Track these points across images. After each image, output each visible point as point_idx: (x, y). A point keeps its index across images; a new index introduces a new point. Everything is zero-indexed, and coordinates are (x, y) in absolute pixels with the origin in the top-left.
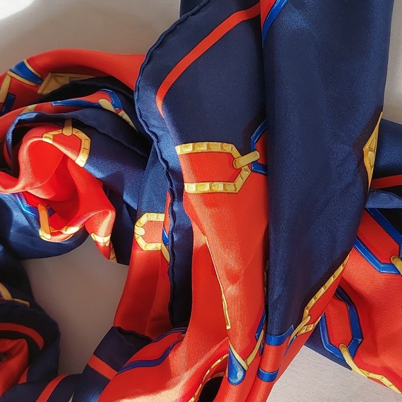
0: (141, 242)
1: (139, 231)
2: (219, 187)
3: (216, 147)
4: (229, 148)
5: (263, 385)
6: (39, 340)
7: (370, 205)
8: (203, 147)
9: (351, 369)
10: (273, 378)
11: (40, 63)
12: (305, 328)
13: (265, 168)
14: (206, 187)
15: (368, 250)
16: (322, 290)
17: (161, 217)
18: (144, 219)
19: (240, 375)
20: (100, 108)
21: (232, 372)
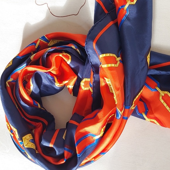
1: (82, 84)
2: (113, 65)
3: (111, 55)
4: (114, 55)
5: (125, 120)
6: (46, 122)
7: (149, 73)
8: (108, 55)
9: (145, 119)
10: (127, 119)
11: (50, 36)
12: (133, 108)
14: (110, 65)
15: (149, 86)
16: (137, 97)
17: (89, 80)
18: (84, 80)
19: (120, 116)
20: (72, 48)
21: (117, 115)
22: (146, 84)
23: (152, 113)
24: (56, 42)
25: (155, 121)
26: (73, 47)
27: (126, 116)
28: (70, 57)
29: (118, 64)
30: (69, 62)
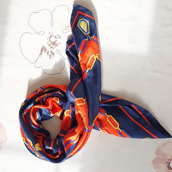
0: (65, 115)
1: (65, 113)
2: (82, 104)
3: (81, 98)
4: (82, 98)
5: (89, 132)
7: (101, 106)
8: (79, 99)
9: (100, 131)
12: (93, 125)
13: (87, 101)
14: (80, 104)
15: (101, 112)
16: (95, 119)
17: (69, 110)
18: (66, 111)
19: (87, 130)
22: (99, 111)
23: (104, 127)
24: (48, 89)
25: (105, 131)
26: (60, 93)
27: (90, 130)
28: (59, 100)
29: (84, 103)
30: (58, 102)
